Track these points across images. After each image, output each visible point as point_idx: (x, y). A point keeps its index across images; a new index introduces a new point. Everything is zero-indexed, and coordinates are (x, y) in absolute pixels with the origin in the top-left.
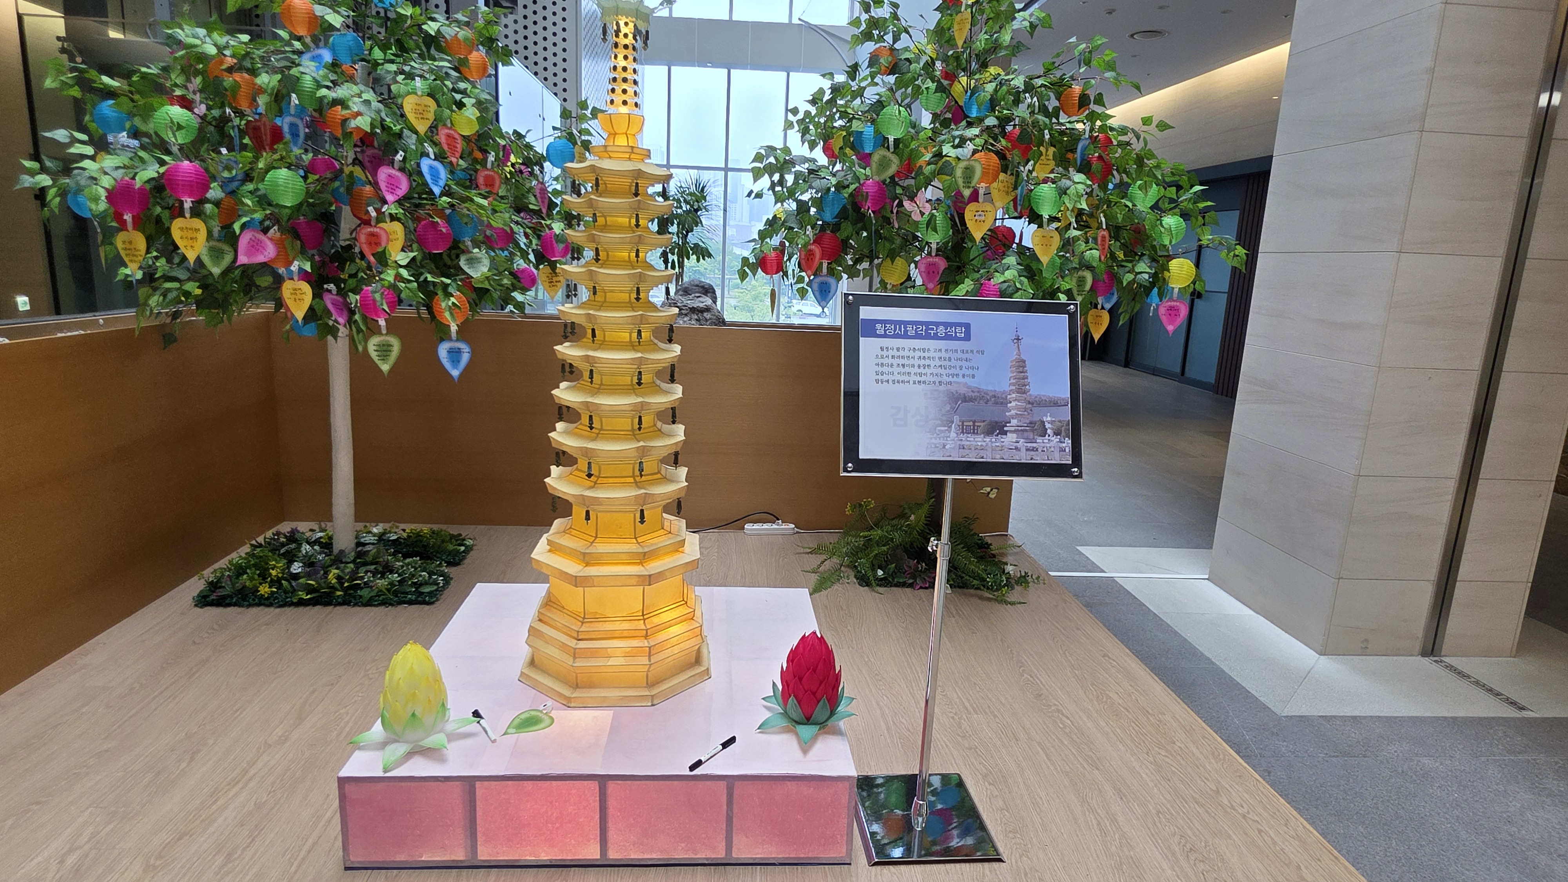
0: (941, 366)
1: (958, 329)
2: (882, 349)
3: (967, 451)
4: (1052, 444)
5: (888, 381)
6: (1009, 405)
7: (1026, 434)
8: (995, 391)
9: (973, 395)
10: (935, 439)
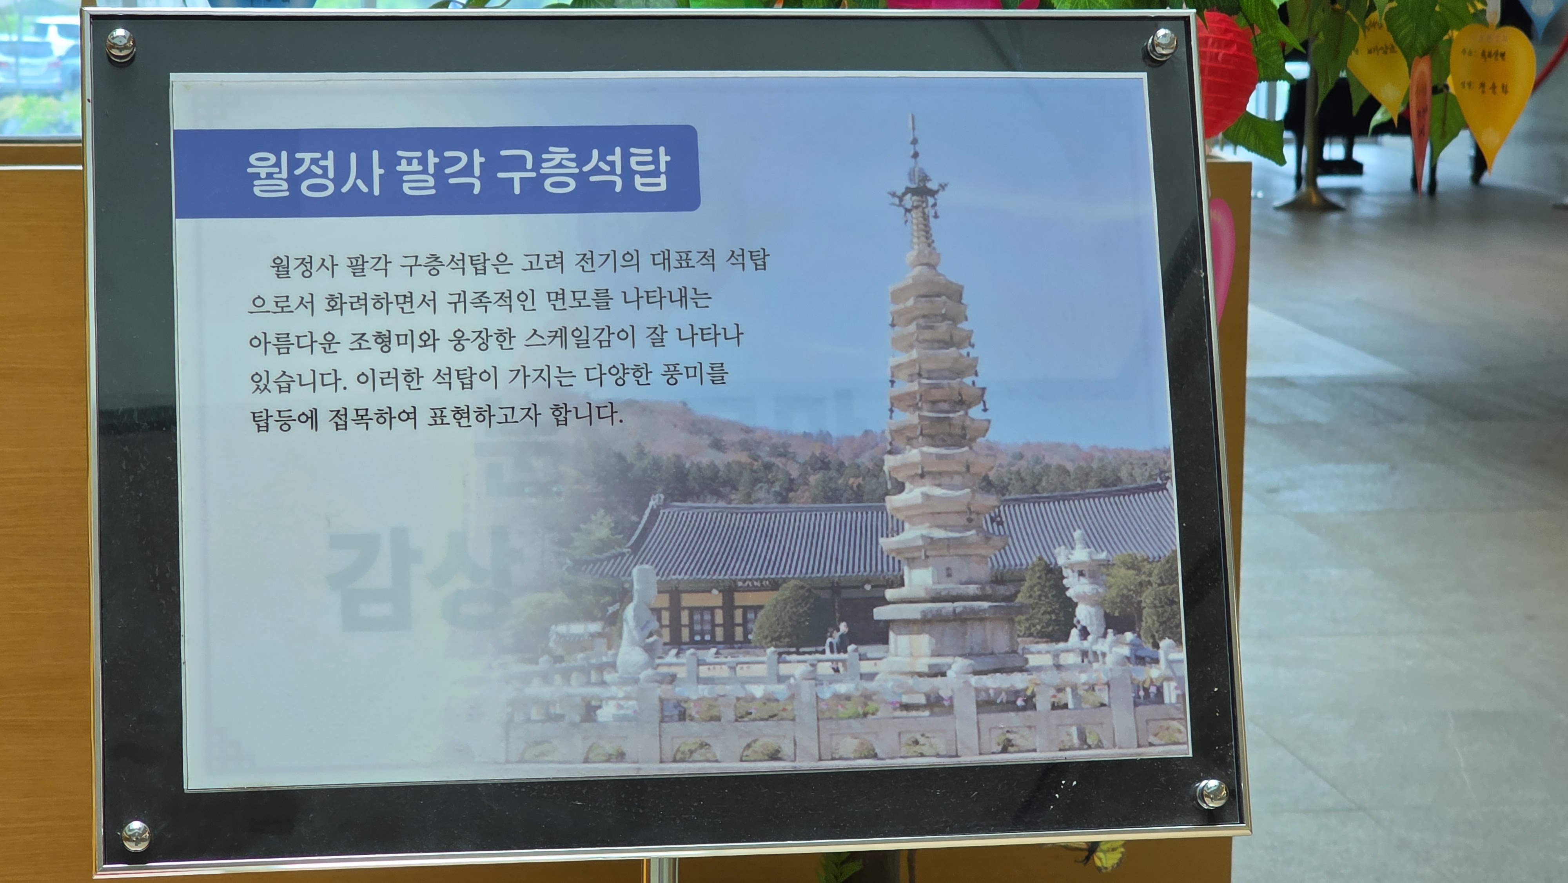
0: (560, 335)
1: (640, 156)
2: (281, 268)
3: (696, 730)
4: (1099, 672)
5: (312, 418)
6: (893, 501)
7: (976, 634)
8: (824, 437)
9: (721, 459)
10: (546, 678)
